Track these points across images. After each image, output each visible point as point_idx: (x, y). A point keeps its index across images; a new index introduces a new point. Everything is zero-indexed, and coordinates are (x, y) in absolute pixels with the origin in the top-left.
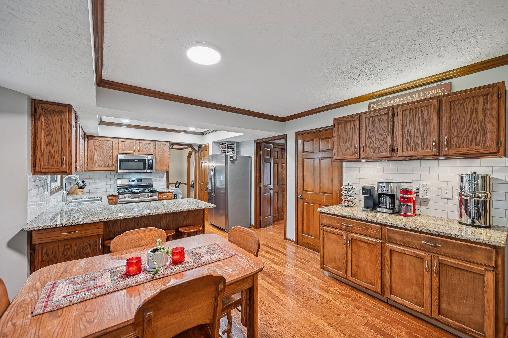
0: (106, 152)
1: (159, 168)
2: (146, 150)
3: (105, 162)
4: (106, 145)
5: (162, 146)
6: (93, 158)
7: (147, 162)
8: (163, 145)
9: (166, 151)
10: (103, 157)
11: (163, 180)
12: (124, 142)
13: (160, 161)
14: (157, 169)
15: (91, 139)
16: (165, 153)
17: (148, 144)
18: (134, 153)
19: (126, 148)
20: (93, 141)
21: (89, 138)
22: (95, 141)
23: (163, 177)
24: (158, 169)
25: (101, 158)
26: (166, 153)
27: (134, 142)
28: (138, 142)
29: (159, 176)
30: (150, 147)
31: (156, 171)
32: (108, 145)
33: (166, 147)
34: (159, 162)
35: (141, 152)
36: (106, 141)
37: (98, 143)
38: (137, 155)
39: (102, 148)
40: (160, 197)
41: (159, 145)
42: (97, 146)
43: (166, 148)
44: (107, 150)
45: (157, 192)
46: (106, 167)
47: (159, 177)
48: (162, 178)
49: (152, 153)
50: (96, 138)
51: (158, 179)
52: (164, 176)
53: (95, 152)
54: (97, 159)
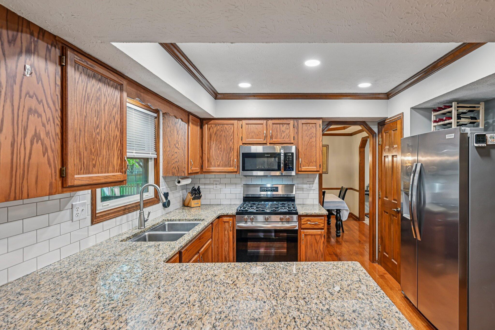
0: (226, 143)
1: (304, 168)
2: (283, 135)
3: (224, 159)
4: (225, 132)
5: (309, 128)
6: (209, 153)
7: (282, 158)
8: (311, 125)
9: (316, 137)
10: (221, 151)
11: (313, 188)
12: (249, 125)
13: (305, 155)
14: (299, 170)
15: (207, 123)
16: (314, 140)
17: (285, 125)
18: (265, 142)
19: (253, 134)
20: (209, 126)
21: (204, 122)
22: (211, 126)
23: (313, 184)
24: (303, 170)
25: (218, 152)
26: (316, 140)
27: (264, 124)
28: (270, 122)
29: (305, 181)
30: (288, 130)
31: (299, 173)
32: (227, 132)
33: (316, 128)
34: (304, 158)
35: (274, 140)
36: (226, 126)
37: (215, 129)
38: (268, 145)
39: (221, 136)
40: (303, 224)
41: (303, 125)
42: (214, 134)
43: (316, 131)
44: (226, 140)
45: (296, 213)
46: (226, 166)
47: (306, 184)
48: (311, 185)
49: (292, 141)
50: (212, 122)
51: (305, 186)
52: (314, 181)
53: (212, 143)
54: (214, 154)
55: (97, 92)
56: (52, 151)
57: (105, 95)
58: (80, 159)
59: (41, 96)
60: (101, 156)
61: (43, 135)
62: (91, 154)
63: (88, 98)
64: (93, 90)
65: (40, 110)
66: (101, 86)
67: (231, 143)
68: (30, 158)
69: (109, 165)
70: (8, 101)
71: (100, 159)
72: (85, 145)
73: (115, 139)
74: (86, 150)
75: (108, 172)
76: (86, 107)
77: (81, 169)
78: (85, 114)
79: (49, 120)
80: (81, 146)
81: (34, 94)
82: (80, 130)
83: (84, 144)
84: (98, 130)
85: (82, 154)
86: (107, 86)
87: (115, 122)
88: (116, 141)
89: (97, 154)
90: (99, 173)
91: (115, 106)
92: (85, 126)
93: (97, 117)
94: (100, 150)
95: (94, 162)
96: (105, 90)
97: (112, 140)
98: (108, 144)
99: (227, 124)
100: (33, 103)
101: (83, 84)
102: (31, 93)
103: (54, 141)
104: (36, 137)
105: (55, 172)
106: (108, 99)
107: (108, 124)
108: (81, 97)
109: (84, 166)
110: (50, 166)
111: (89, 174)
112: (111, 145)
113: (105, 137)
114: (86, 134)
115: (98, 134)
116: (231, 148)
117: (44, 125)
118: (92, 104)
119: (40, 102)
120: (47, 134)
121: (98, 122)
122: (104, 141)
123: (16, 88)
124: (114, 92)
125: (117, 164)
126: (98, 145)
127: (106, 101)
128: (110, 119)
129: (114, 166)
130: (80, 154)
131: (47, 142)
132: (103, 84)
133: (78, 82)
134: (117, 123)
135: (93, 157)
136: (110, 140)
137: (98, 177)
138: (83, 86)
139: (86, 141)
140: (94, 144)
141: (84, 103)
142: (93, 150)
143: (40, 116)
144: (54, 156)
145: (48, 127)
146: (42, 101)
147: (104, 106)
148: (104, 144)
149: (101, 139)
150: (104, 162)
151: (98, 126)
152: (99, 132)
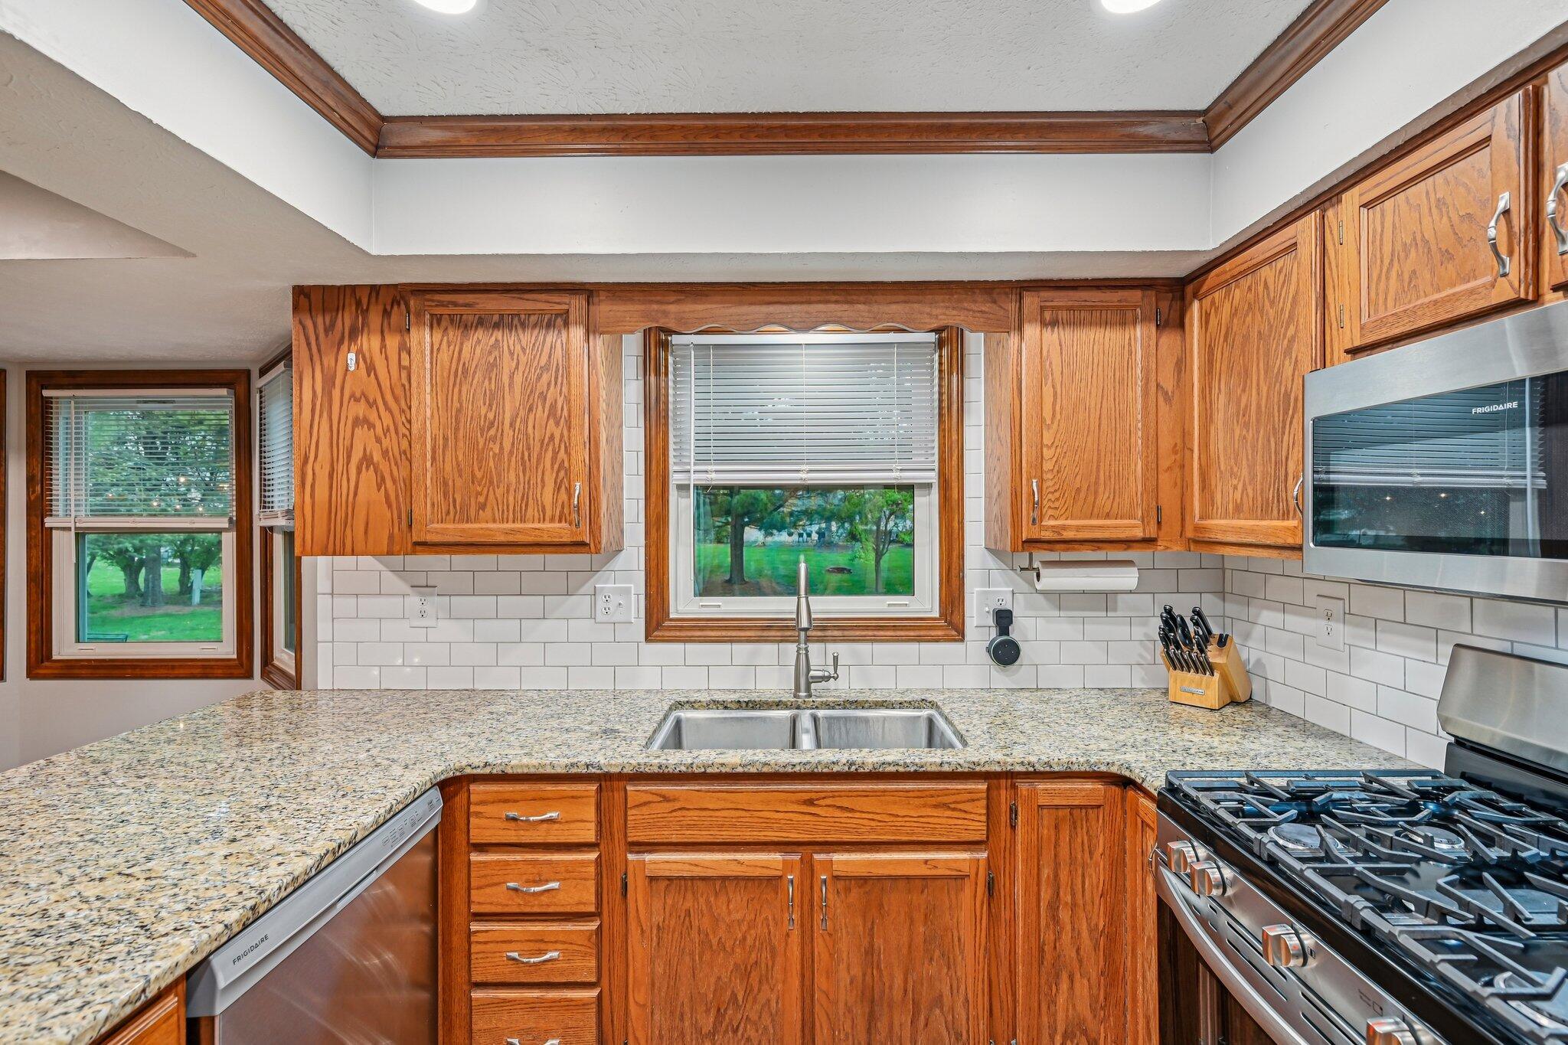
0: (1266, 372)
3: (1259, 469)
4: (1262, 311)
6: (1207, 446)
10: (1246, 425)
15: (1197, 295)
18: (1515, 291)
20: (1207, 301)
21: (1187, 294)
22: (1213, 302)
25: (1237, 432)
27: (1500, 135)
32: (1272, 303)
36: (1265, 273)
37: (1226, 309)
38: (1548, 302)
39: (1246, 338)
42: (1222, 339)
44: (1267, 354)
53: (1215, 391)
54: (1221, 447)
55: (490, 353)
56: (394, 481)
57: (512, 354)
58: (446, 494)
59: (373, 393)
60: (501, 485)
61: (377, 457)
62: (473, 482)
63: (465, 372)
64: (478, 351)
65: (373, 417)
66: (500, 338)
67: (1288, 370)
68: (356, 494)
69: (527, 505)
70: (325, 414)
71: (499, 492)
72: (458, 465)
73: (548, 445)
74: (460, 476)
75: (523, 520)
76: (460, 391)
77: (448, 513)
78: (456, 404)
79: (388, 430)
80: (448, 468)
81: (363, 394)
82: (446, 439)
83: (454, 463)
84: (492, 432)
85: (451, 483)
86: (520, 331)
87: (547, 405)
88: (550, 448)
89: (491, 482)
90: (494, 521)
91: (546, 368)
92: (457, 429)
93: (490, 405)
94: (499, 475)
95: (481, 499)
96: (511, 342)
97: (537, 449)
98: (522, 458)
99: (1269, 260)
100: (360, 409)
101: (452, 347)
102: (358, 395)
103: (396, 464)
104: (367, 460)
105: (400, 517)
106: (523, 359)
107: (522, 413)
108: (445, 374)
109: (455, 507)
110: (390, 506)
111: (467, 522)
112: (534, 460)
113: (513, 444)
114: (461, 444)
115: (493, 439)
116: (1287, 395)
117: (378, 440)
118: (475, 382)
119: (372, 404)
120: (385, 453)
121: (491, 416)
122: (511, 453)
123: (336, 393)
124: (541, 338)
125: (554, 504)
126: (491, 464)
127: (518, 364)
128: (531, 401)
129: (544, 508)
130: (445, 484)
131: (384, 467)
132: (507, 331)
133: (438, 350)
134: (553, 406)
135: (479, 489)
136: (529, 449)
137: (487, 529)
138: (451, 352)
139: (461, 458)
140: (480, 461)
141: (454, 385)
142: (479, 475)
143: (371, 426)
144: (396, 491)
145: (386, 442)
146: (375, 401)
147: (511, 378)
148: (509, 461)
149: (501, 448)
150: (511, 499)
151: (492, 424)
152: (496, 436)
